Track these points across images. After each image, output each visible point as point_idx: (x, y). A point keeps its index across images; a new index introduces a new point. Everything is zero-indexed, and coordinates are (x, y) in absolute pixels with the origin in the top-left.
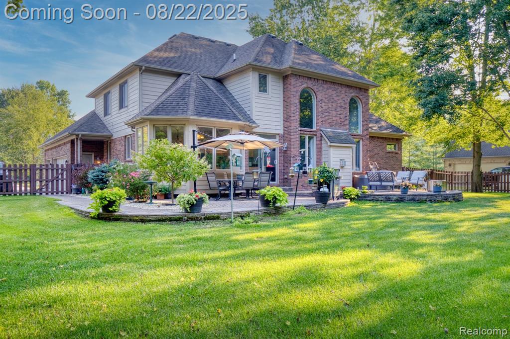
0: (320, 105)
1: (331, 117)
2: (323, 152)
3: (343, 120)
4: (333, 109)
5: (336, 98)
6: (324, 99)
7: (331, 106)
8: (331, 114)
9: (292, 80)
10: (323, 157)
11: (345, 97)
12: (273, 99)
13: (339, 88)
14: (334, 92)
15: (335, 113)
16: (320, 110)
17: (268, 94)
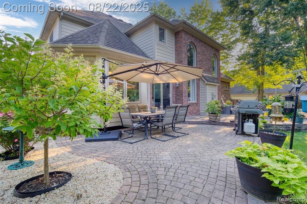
0: (198, 56)
1: (204, 65)
2: (200, 88)
3: (209, 68)
4: (205, 60)
5: (206, 53)
6: (200, 52)
7: (203, 58)
8: (204, 63)
9: (183, 35)
10: (200, 92)
11: (210, 53)
12: (168, 48)
13: (207, 46)
14: (205, 49)
15: (206, 63)
16: (198, 59)
17: (166, 44)
